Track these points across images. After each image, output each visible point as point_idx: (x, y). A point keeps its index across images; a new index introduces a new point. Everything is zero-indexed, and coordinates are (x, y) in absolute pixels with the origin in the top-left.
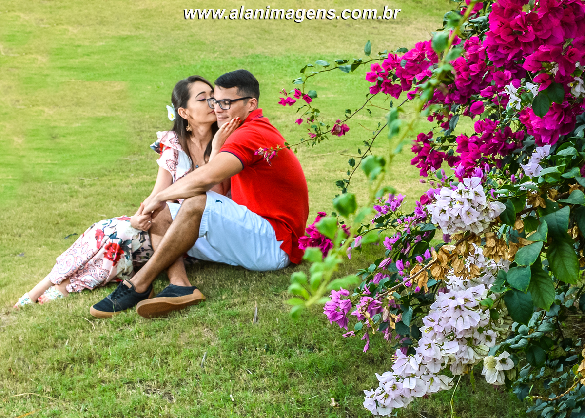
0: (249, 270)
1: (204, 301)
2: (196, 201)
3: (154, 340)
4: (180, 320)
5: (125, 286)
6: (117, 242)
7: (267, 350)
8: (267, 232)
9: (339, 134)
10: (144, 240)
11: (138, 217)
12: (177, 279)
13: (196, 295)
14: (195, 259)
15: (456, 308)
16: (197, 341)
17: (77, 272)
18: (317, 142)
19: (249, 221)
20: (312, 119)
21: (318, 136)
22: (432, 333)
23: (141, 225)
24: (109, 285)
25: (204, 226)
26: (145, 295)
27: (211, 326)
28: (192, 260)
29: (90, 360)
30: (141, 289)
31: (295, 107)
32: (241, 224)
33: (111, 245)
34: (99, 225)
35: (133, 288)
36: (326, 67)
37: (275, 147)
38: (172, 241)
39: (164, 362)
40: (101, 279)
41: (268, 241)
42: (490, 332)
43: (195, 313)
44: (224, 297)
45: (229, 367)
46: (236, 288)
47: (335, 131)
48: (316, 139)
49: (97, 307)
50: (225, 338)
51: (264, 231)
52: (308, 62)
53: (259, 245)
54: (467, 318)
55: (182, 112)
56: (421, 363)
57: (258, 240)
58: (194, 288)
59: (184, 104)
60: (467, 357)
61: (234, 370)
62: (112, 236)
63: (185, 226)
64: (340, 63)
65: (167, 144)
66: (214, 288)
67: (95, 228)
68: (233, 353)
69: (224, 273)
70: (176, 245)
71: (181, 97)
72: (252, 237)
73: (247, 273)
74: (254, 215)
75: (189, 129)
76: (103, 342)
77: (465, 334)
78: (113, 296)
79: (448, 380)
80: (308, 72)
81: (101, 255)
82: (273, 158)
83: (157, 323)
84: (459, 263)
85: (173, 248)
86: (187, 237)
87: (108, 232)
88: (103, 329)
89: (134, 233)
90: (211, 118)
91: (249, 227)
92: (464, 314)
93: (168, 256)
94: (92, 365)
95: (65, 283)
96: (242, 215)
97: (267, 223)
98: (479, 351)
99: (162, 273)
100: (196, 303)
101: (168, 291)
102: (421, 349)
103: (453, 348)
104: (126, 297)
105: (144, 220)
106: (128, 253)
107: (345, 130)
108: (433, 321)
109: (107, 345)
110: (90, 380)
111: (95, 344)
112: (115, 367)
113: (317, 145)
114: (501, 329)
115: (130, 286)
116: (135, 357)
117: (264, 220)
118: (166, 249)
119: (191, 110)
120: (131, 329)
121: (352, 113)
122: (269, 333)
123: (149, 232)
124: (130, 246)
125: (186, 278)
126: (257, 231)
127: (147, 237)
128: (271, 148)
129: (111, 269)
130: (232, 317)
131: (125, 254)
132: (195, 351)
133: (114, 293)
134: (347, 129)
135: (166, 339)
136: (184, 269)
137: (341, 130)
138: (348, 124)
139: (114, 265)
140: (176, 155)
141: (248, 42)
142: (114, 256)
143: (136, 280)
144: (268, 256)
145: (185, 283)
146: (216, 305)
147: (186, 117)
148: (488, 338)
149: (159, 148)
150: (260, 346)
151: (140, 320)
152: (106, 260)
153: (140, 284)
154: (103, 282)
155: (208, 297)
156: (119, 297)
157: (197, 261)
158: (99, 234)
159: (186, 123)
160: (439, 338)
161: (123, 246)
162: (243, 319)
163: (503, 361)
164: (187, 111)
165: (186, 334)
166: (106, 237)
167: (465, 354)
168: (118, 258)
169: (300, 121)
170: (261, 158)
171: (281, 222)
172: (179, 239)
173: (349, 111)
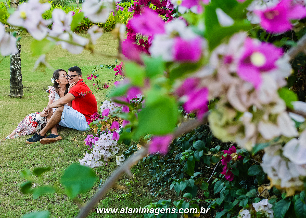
0: (77, 130)
1: (62, 139)
2: (60, 109)
3: (44, 151)
4: (53, 145)
5: (37, 134)
6: (36, 121)
7: (79, 156)
8: (83, 119)
9: (106, 88)
10: (45, 120)
11: (43, 113)
12: (54, 132)
13: (59, 137)
14: (62, 126)
15: (105, 139)
16: (57, 152)
17: (24, 130)
18: (99, 91)
19: (78, 115)
20: (98, 83)
21: (100, 89)
22: (97, 147)
23: (44, 115)
24: (33, 134)
25: (63, 116)
26: (44, 137)
27: (63, 147)
28: (61, 127)
29: (23, 157)
30: (43, 135)
31: (92, 80)
32: (75, 116)
33: (34, 122)
34: (30, 115)
35: (40, 134)
36: (103, 67)
37: (86, 92)
38: (52, 120)
39: (46, 158)
40: (31, 132)
41: (84, 121)
42: (117, 148)
43: (58, 143)
44: (68, 138)
45: (66, 160)
46: (73, 136)
47: (104, 87)
48: (99, 90)
49: (28, 140)
50: (66, 151)
51: (82, 119)
52: (97, 66)
53: (81, 123)
54: (108, 142)
55: (57, 81)
56: (93, 157)
57: (80, 121)
58: (59, 135)
59: (57, 78)
60: (108, 155)
61: (67, 161)
62: (35, 119)
63: (57, 116)
64: (108, 66)
65: (51, 90)
66: (66, 135)
67: (29, 116)
68: (68, 156)
69: (70, 131)
70: (54, 122)
71: (56, 76)
72: (79, 120)
73: (77, 131)
74: (79, 113)
75: (59, 86)
76: (28, 151)
77: (107, 148)
78: (33, 137)
79: (102, 162)
80: (97, 69)
81: (31, 125)
82: (85, 96)
83: (46, 146)
84: (108, 125)
85: (53, 123)
86: (57, 120)
87: (33, 117)
88: (29, 147)
89: (42, 118)
90: (67, 83)
91: (77, 117)
92: (107, 141)
93: (51, 125)
94: (23, 159)
95: (20, 133)
96: (75, 113)
97: (83, 116)
98: (113, 154)
99: (49, 130)
100: (59, 140)
101: (50, 136)
102: (93, 152)
103: (103, 152)
104: (37, 137)
105: (45, 113)
106: (40, 125)
107: (107, 87)
108: (98, 143)
109: (29, 152)
110: (22, 163)
111: (25, 152)
112: (30, 160)
113: (99, 92)
114: (121, 147)
115: (39, 134)
116: (37, 156)
117: (83, 115)
118: (50, 123)
119: (60, 80)
120: (38, 148)
121: (111, 81)
122: (80, 150)
123: (46, 117)
124: (40, 122)
125: (57, 132)
126: (80, 118)
127: (45, 119)
128: (85, 93)
129: (34, 129)
130: (70, 145)
131: (39, 125)
132: (56, 155)
133: (34, 136)
134: (108, 87)
135: (48, 151)
136: (56, 129)
137: (106, 87)
138: (109, 85)
139: (35, 128)
140: (54, 94)
141: (100, 60)
142: (35, 126)
143: (41, 132)
144: (84, 126)
145: (56, 134)
146: (65, 141)
147: (58, 82)
148: (116, 150)
149: (49, 92)
150: (77, 154)
151: (41, 145)
152: (32, 127)
153: (42, 134)
154: (32, 133)
155: (63, 138)
156: (35, 137)
157: (62, 127)
158: (30, 118)
159: (58, 84)
160: (100, 149)
161: (38, 122)
162: (73, 146)
163: (122, 158)
164: (59, 80)
165: (54, 150)
166: (33, 119)
167: (107, 154)
168: (36, 126)
169: (94, 84)
170: (81, 96)
171: (88, 116)
172: (55, 120)
173: (109, 81)
